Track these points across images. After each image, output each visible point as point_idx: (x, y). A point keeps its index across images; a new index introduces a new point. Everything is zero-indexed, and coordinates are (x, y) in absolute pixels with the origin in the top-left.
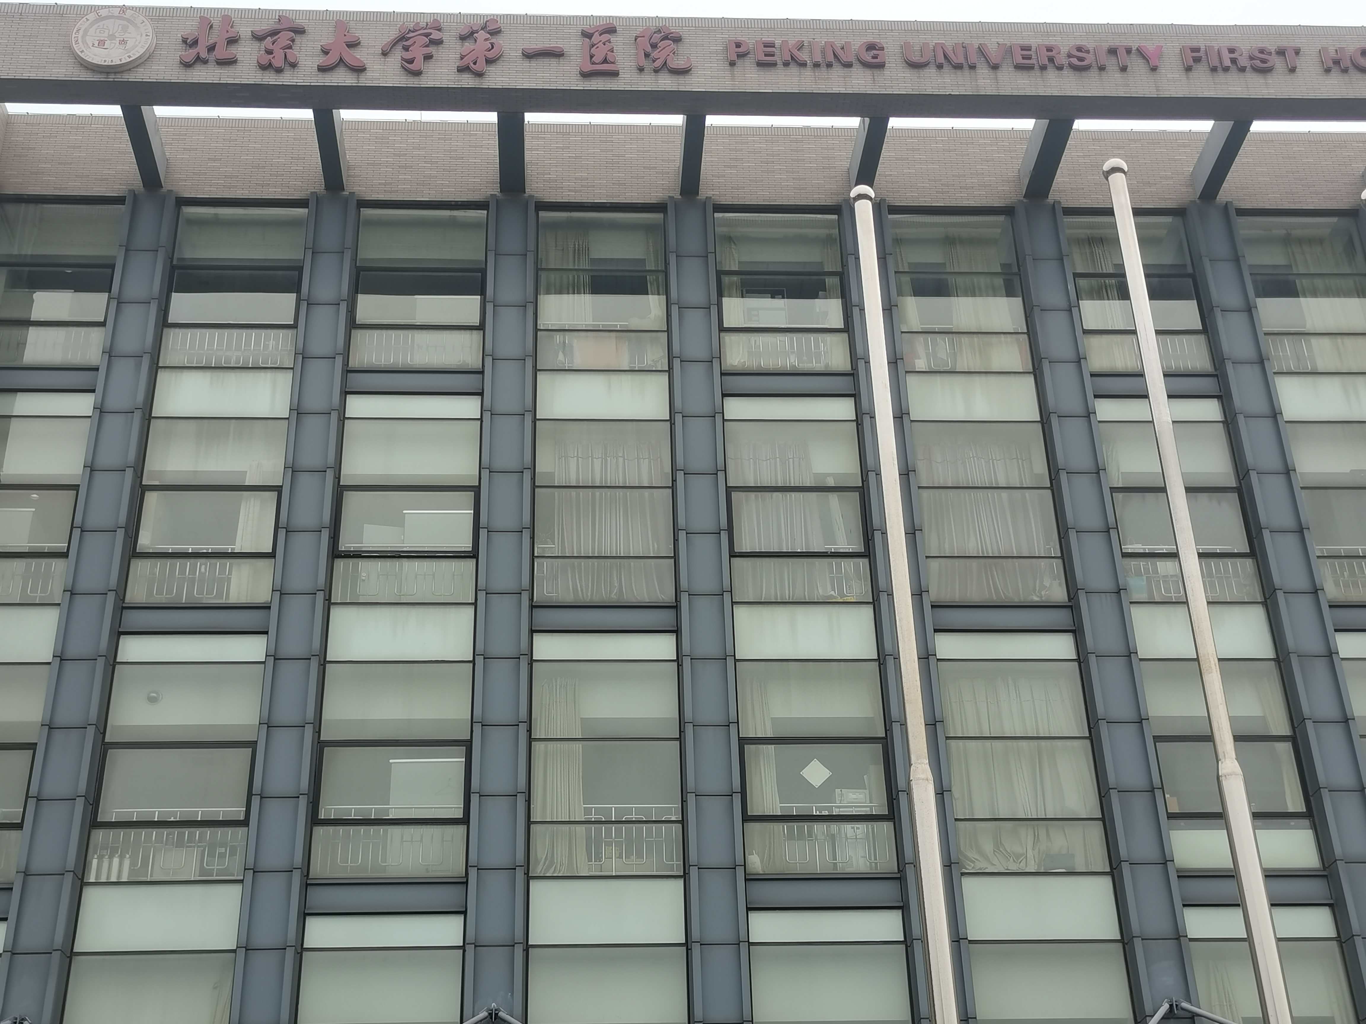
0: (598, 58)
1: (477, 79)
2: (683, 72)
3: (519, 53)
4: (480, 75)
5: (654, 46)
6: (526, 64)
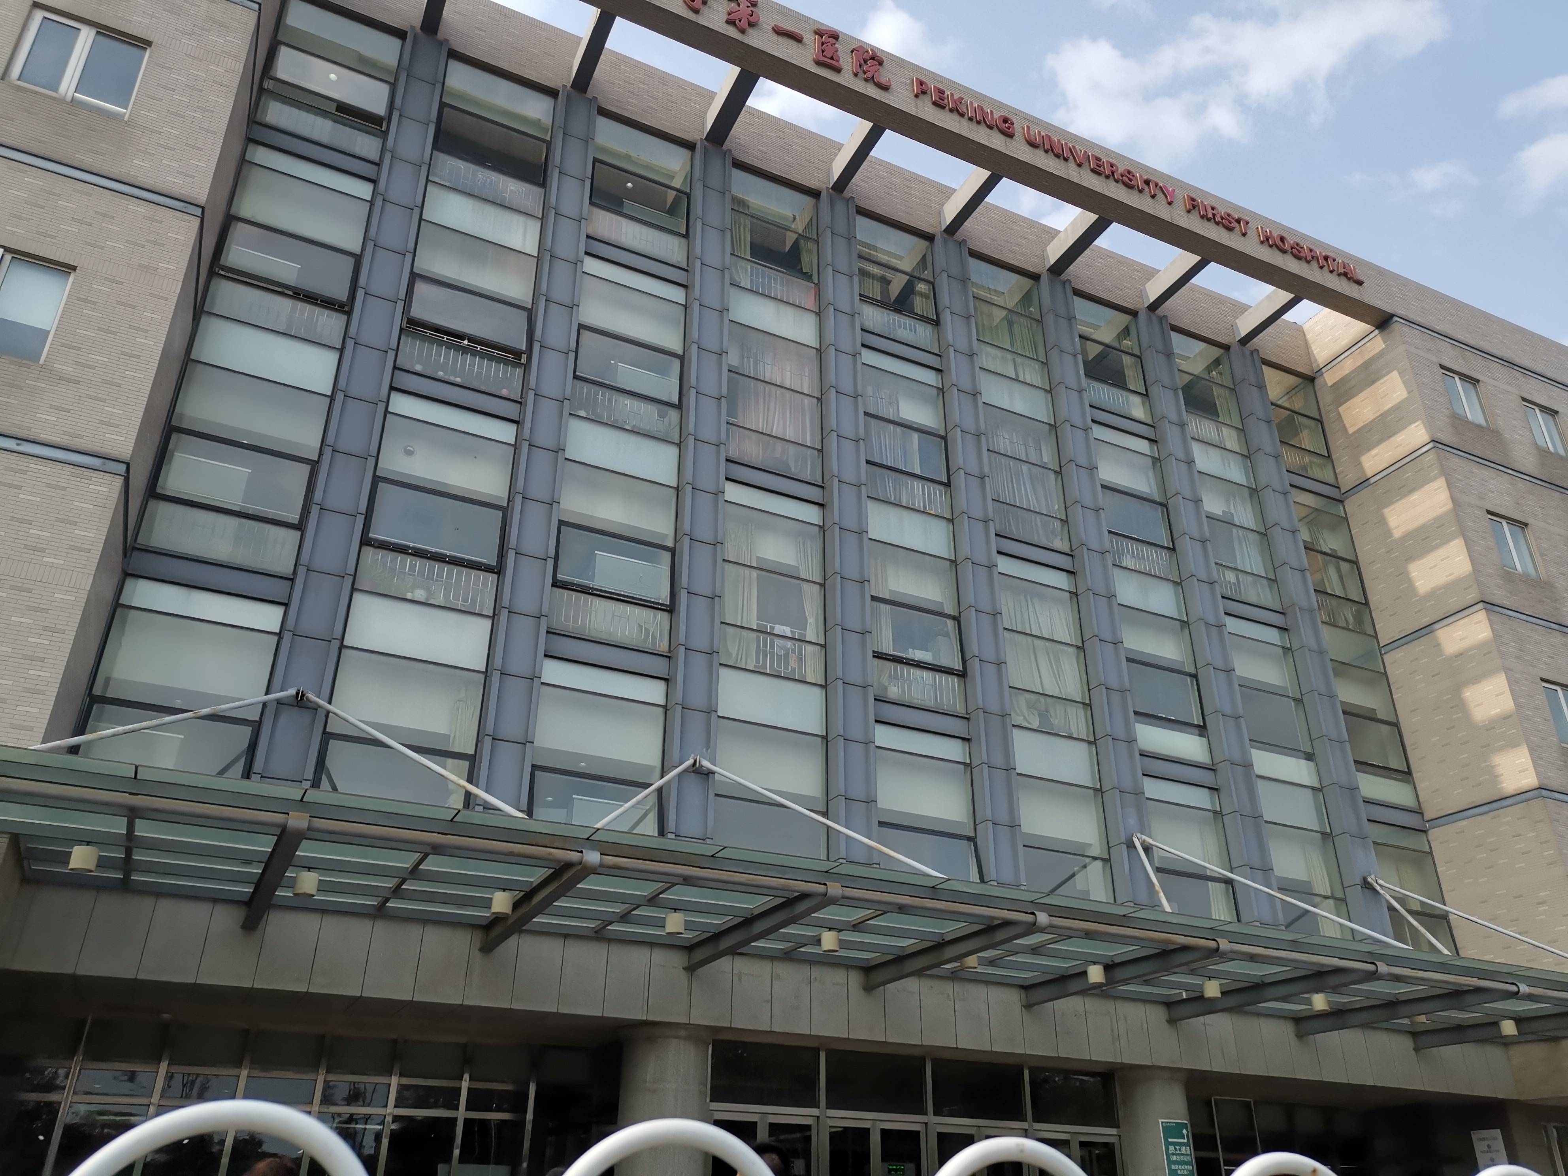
0: (828, 54)
1: (741, 35)
2: (885, 88)
3: (770, 28)
4: (743, 31)
5: (865, 62)
6: (775, 37)
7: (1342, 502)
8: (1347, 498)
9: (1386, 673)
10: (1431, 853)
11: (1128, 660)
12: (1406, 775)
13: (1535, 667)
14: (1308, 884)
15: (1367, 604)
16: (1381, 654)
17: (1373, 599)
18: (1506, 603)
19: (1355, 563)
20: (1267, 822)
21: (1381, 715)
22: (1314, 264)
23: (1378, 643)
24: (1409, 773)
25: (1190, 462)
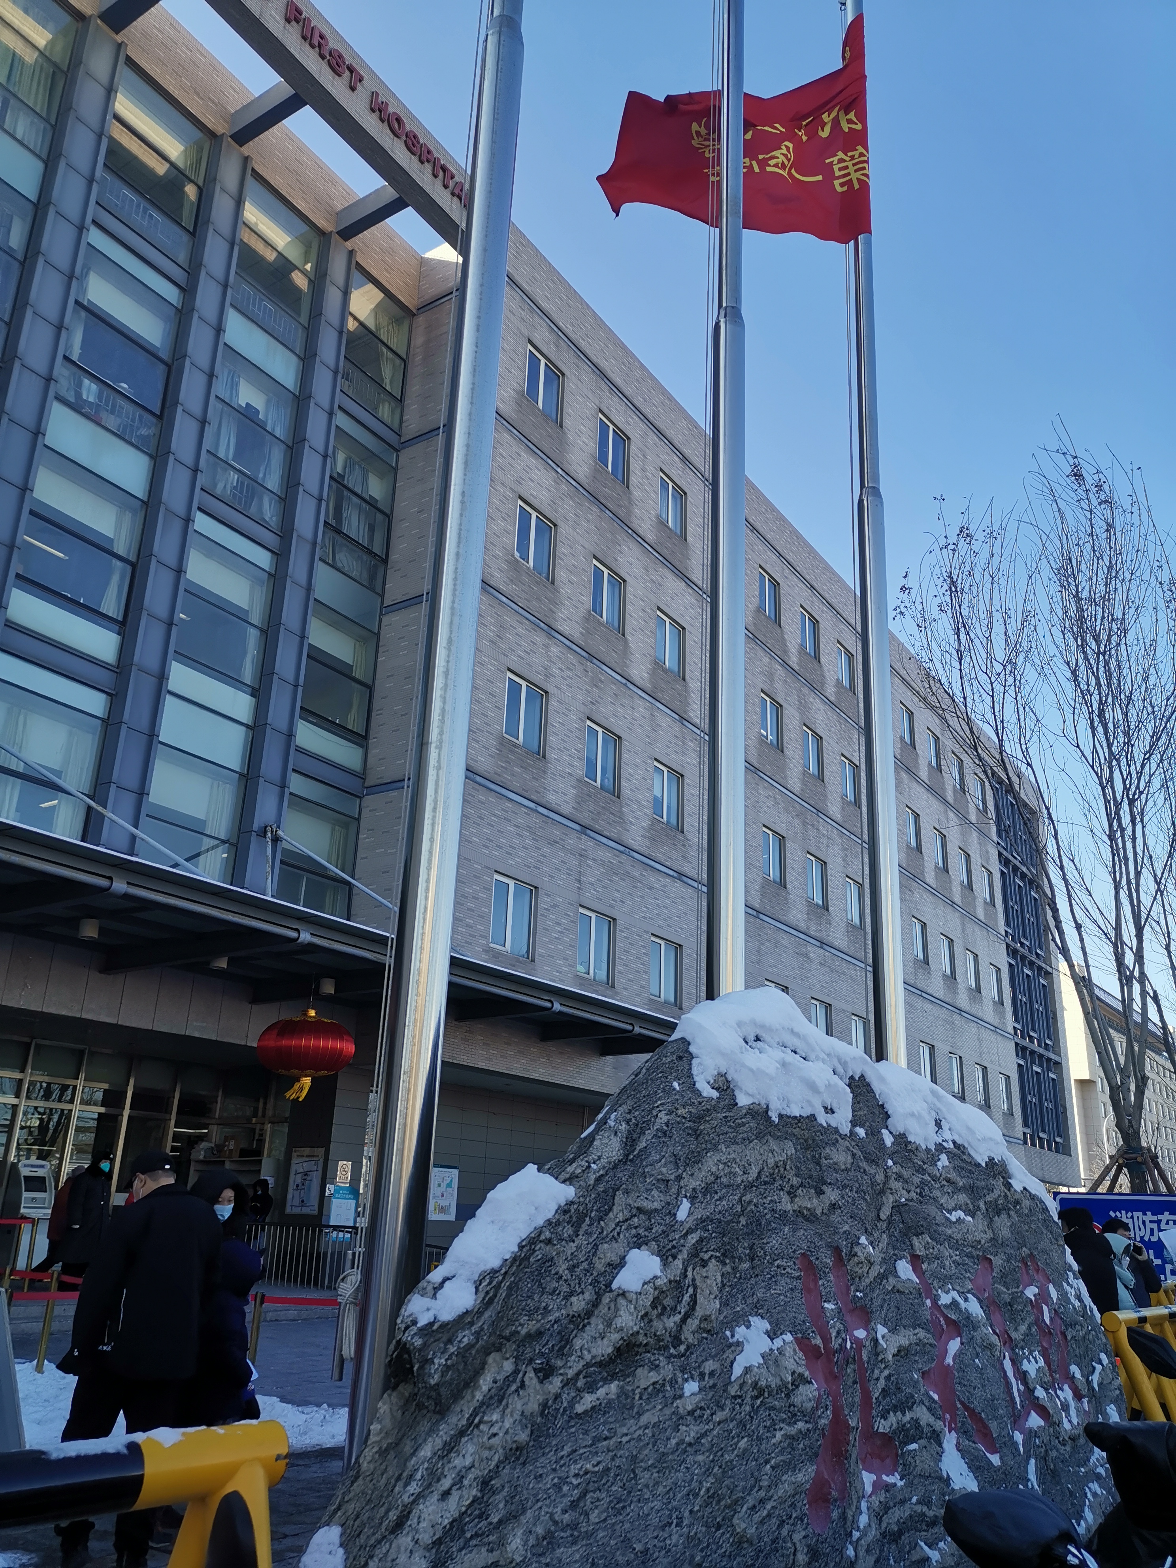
7: (397, 451)
8: (404, 448)
9: (378, 635)
10: (358, 820)
11: (32, 513)
12: (361, 739)
13: (507, 656)
14: (204, 822)
15: (385, 561)
16: (381, 614)
17: (394, 557)
18: (503, 588)
19: (388, 517)
20: (161, 743)
21: (358, 674)
22: (428, 167)
23: (382, 603)
24: (366, 737)
25: (219, 330)
